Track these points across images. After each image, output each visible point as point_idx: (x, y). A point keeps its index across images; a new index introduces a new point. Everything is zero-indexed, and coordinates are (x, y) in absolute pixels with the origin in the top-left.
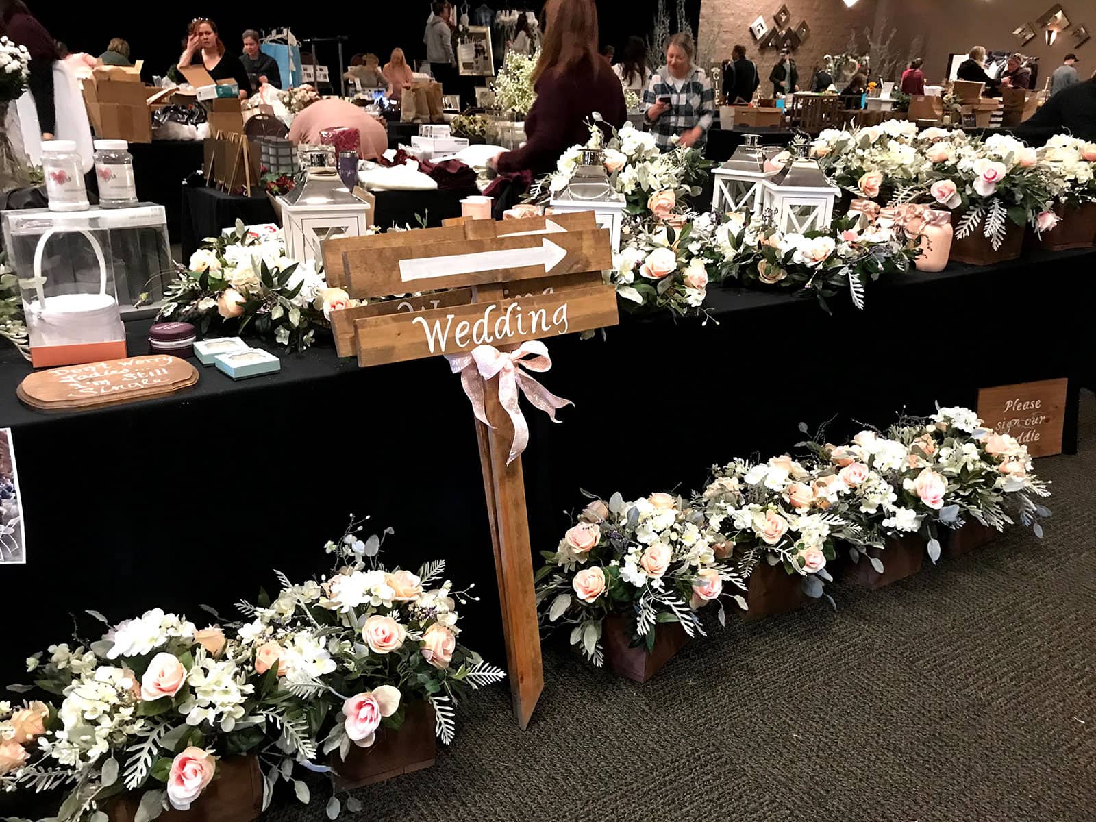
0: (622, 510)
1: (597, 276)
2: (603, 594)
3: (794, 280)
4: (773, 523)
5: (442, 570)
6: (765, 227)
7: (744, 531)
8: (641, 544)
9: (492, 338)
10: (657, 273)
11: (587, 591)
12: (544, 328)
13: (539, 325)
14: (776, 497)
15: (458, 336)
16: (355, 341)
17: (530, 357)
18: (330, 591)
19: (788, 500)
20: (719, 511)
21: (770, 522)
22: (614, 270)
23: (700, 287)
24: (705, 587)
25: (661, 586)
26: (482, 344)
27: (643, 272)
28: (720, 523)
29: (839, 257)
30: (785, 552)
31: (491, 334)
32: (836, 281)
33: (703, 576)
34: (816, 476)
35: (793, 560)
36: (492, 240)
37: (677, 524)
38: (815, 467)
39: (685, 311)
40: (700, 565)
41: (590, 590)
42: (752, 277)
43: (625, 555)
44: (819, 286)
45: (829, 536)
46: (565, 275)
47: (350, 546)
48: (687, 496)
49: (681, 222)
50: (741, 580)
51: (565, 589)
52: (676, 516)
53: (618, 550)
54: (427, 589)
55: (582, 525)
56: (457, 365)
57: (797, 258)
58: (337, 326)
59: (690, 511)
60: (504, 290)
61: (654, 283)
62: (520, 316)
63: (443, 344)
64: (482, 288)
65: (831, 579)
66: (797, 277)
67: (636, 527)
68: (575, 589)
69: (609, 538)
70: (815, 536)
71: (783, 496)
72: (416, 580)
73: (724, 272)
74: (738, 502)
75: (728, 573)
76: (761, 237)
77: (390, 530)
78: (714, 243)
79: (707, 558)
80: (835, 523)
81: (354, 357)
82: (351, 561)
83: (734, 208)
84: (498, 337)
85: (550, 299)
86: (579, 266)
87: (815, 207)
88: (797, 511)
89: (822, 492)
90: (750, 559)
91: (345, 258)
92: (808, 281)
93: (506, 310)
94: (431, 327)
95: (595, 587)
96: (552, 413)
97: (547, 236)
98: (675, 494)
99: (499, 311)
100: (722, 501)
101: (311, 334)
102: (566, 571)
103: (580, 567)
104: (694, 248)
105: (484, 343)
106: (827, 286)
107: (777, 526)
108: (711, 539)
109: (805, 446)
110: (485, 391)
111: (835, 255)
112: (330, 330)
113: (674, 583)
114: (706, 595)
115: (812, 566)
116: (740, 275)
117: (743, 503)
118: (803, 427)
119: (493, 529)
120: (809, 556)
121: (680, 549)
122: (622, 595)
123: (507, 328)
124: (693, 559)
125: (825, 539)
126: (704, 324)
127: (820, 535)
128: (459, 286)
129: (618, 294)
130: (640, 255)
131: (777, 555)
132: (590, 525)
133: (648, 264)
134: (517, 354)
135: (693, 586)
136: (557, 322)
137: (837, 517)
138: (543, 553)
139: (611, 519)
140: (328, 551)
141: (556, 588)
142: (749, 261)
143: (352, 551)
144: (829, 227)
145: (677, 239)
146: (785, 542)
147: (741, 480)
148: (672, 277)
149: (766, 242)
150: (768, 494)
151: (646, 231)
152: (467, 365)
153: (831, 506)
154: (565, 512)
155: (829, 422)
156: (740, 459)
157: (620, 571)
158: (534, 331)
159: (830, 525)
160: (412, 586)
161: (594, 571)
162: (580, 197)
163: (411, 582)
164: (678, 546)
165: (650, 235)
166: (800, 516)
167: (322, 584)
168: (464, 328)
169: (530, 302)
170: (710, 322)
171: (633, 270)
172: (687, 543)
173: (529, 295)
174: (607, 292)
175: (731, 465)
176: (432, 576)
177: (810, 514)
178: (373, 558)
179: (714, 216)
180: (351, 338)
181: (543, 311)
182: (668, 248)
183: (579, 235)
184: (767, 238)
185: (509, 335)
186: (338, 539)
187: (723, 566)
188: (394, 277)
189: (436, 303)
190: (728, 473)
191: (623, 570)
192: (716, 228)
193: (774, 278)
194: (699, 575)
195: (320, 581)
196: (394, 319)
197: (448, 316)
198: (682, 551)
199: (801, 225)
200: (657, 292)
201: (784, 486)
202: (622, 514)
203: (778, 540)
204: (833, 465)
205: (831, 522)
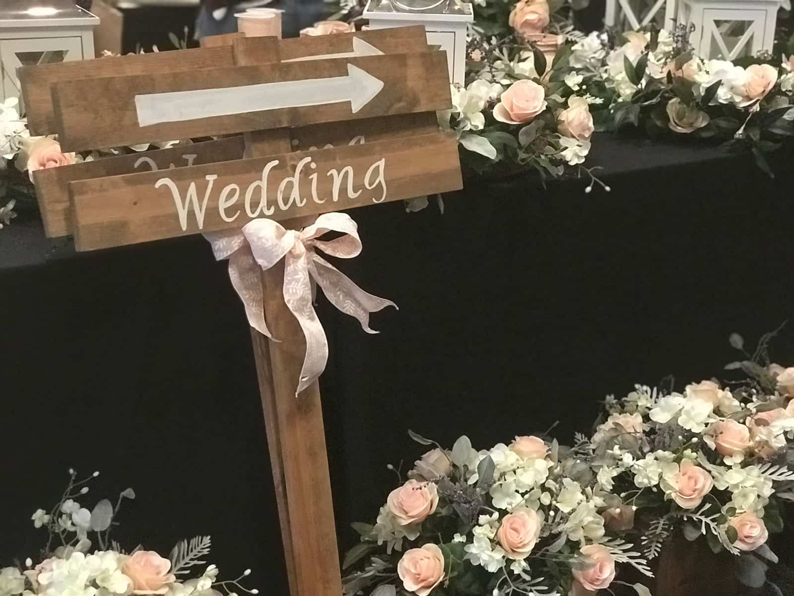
0: (471, 462)
1: (429, 119)
2: (442, 583)
3: (718, 127)
4: (690, 478)
5: (206, 552)
6: (677, 53)
7: (648, 490)
8: (499, 510)
9: (272, 209)
10: (517, 116)
11: (417, 579)
12: (351, 194)
13: (343, 190)
14: (695, 440)
15: (223, 205)
16: (70, 215)
17: (331, 236)
18: (37, 581)
19: (712, 445)
20: (611, 462)
21: (686, 477)
22: (454, 111)
23: (582, 136)
24: (591, 571)
25: (525, 571)
26: (259, 217)
27: (498, 115)
28: (613, 479)
29: (784, 94)
30: (708, 520)
31: (272, 202)
32: (779, 128)
33: (588, 556)
34: (754, 411)
35: (720, 532)
36: (274, 67)
37: (550, 481)
38: (754, 399)
39: (561, 171)
40: (583, 540)
41: (422, 577)
42: (659, 123)
43: (474, 526)
44: (755, 135)
45: (772, 496)
46: (384, 118)
47: (70, 516)
48: (567, 441)
49: (556, 45)
50: (644, 562)
51: (389, 577)
52: (551, 469)
53: (465, 521)
54: (183, 578)
55: (411, 485)
56: (223, 248)
57: (723, 95)
58: (43, 191)
59: (570, 463)
60: (292, 139)
61: (514, 131)
62: (314, 176)
63: (200, 218)
64: (260, 135)
65: (775, 559)
66: (723, 123)
67: (490, 486)
68: (401, 578)
69: (452, 502)
70: (752, 497)
71: (706, 440)
72: (165, 564)
73: (619, 116)
74: (641, 449)
75: (625, 551)
76: (671, 66)
77: (130, 493)
78: (605, 76)
79: (595, 529)
80: (782, 478)
81: (70, 239)
82: (71, 538)
83: (636, 26)
84: (283, 207)
85: (359, 152)
86: (402, 104)
87: (750, 23)
88: (727, 461)
89: (762, 434)
90: (658, 531)
91: (54, 91)
92: (738, 129)
93: (294, 167)
94: (183, 193)
95: (430, 574)
96: (364, 320)
97: (356, 61)
98: (547, 438)
99: (284, 169)
100: (616, 447)
101: (11, 206)
102: (389, 552)
103: (408, 545)
104: (573, 81)
105: (262, 215)
106: (767, 136)
107: (696, 483)
108: (598, 501)
109: (740, 369)
110: (264, 287)
111: (777, 90)
112: (36, 199)
113: (546, 566)
114: (592, 583)
115: (746, 540)
116: (641, 120)
117: (646, 449)
118: (737, 341)
119: (279, 490)
120: (743, 525)
121: (554, 517)
122: (470, 586)
123: (295, 194)
124: (573, 531)
125: (767, 501)
126: (588, 189)
127: (759, 496)
128: (224, 132)
129: (461, 147)
130: (495, 91)
131: (697, 525)
132: (423, 484)
133: (504, 103)
134: (310, 231)
135: (573, 570)
136: (370, 185)
137: (784, 469)
138: (357, 526)
139: (456, 475)
140: (38, 525)
141: (373, 577)
142: (654, 101)
143: (73, 524)
144: (770, 52)
145: (548, 69)
146: (708, 506)
147: (646, 418)
148: (542, 122)
149: (679, 73)
150: (684, 437)
151: (506, 58)
152: (236, 249)
153: (775, 454)
154: (390, 467)
155: (774, 333)
156: (645, 388)
157: (466, 549)
158: (336, 198)
159: (774, 481)
160: (158, 573)
161: (428, 550)
162: (407, 8)
163: (158, 567)
164: (552, 513)
165: (512, 64)
166: (730, 467)
167: (26, 572)
168: (232, 193)
169: (329, 157)
170: (596, 186)
171: (483, 112)
172: (565, 509)
173: (329, 146)
174: (443, 141)
175: (632, 396)
176: (192, 560)
177: (744, 465)
178: (103, 533)
179: (605, 37)
180: (65, 210)
181: (350, 169)
182: (535, 80)
183: (401, 59)
184: (679, 67)
185: (299, 205)
186: (53, 508)
187: (619, 542)
188: (127, 121)
189: (191, 158)
190: (628, 407)
191: (473, 549)
192: (608, 54)
193: (691, 125)
194: (581, 554)
195: (24, 568)
196: (129, 182)
197: (208, 177)
198: (557, 520)
199: (730, 48)
200: (519, 143)
201: (707, 425)
202: (470, 468)
203: (697, 503)
204: (781, 395)
205: (774, 477)
